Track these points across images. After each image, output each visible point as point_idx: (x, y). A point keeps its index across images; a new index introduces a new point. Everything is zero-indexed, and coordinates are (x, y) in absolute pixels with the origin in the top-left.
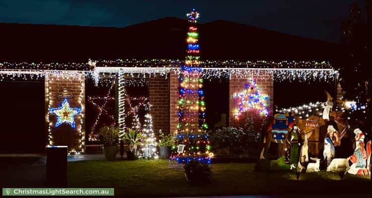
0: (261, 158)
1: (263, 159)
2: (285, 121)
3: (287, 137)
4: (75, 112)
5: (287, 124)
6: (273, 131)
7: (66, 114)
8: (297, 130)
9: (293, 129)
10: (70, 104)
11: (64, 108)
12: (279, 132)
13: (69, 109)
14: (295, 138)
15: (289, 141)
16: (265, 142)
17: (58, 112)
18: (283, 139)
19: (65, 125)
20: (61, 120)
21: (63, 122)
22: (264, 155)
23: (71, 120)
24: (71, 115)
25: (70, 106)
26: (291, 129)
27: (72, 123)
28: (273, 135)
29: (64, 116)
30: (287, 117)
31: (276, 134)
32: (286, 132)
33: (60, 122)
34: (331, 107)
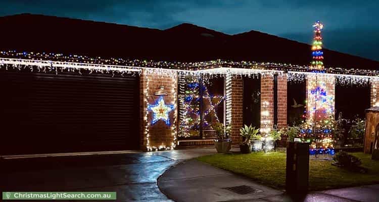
4: (170, 109)
7: (161, 111)
10: (165, 102)
11: (160, 105)
13: (164, 107)
17: (155, 109)
19: (161, 122)
20: (157, 117)
21: (159, 118)
23: (166, 117)
24: (166, 112)
25: (165, 104)
27: (166, 119)
29: (160, 113)
33: (156, 119)
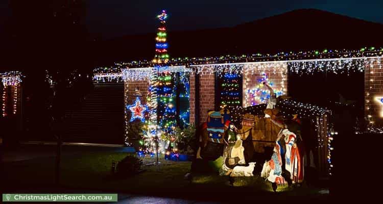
0: (197, 157)
1: (199, 159)
2: (220, 119)
3: (223, 137)
4: (144, 109)
5: (223, 122)
6: (208, 129)
7: (138, 111)
8: (234, 129)
9: (229, 128)
10: (141, 102)
11: (136, 105)
12: (215, 130)
13: (140, 106)
14: (232, 137)
15: (227, 140)
16: (201, 140)
17: (133, 109)
18: (220, 138)
22: (200, 155)
26: (228, 127)
28: (210, 133)
30: (222, 115)
31: (212, 132)
32: (222, 131)
33: (134, 118)
34: (275, 104)
